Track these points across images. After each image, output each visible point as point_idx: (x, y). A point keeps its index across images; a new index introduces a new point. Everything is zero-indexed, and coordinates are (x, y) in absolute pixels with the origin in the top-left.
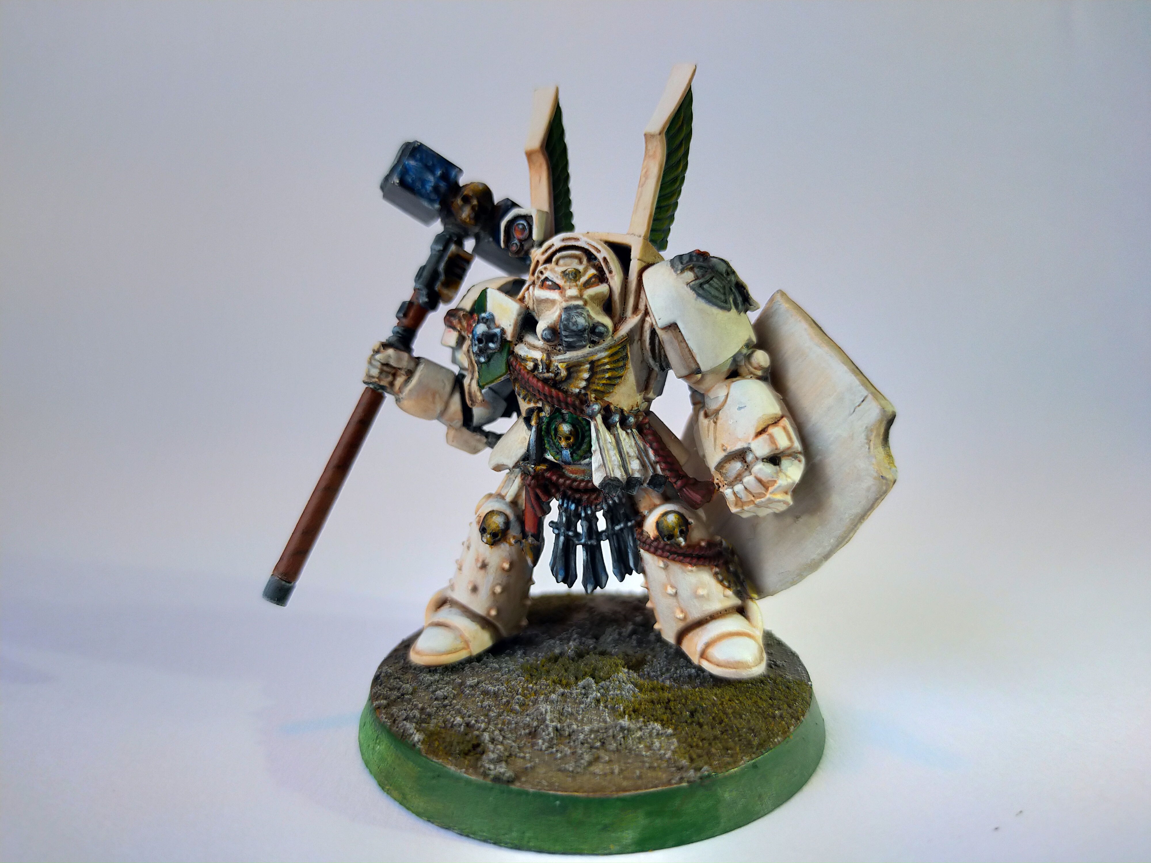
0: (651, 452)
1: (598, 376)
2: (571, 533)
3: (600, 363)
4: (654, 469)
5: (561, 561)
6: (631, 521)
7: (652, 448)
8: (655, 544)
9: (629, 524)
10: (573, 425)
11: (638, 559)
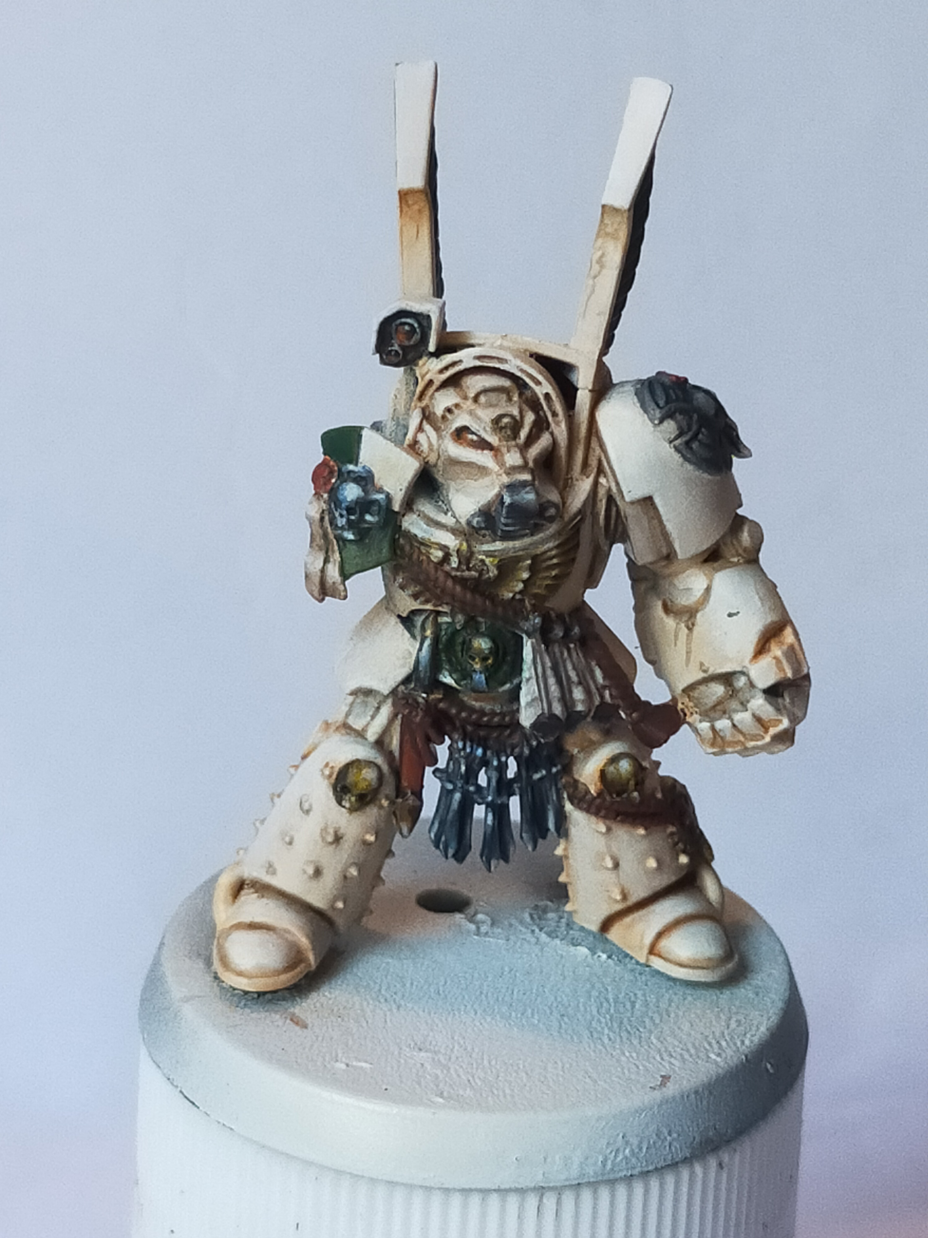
0: (598, 673)
1: (540, 575)
2: (472, 789)
3: (545, 556)
4: (602, 697)
5: (454, 830)
6: (555, 766)
7: (600, 667)
8: (598, 801)
9: (554, 770)
10: (494, 641)
11: (562, 818)
